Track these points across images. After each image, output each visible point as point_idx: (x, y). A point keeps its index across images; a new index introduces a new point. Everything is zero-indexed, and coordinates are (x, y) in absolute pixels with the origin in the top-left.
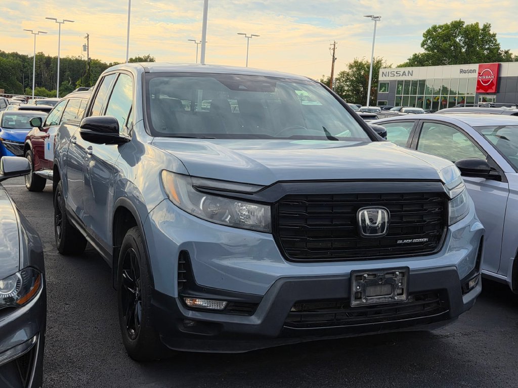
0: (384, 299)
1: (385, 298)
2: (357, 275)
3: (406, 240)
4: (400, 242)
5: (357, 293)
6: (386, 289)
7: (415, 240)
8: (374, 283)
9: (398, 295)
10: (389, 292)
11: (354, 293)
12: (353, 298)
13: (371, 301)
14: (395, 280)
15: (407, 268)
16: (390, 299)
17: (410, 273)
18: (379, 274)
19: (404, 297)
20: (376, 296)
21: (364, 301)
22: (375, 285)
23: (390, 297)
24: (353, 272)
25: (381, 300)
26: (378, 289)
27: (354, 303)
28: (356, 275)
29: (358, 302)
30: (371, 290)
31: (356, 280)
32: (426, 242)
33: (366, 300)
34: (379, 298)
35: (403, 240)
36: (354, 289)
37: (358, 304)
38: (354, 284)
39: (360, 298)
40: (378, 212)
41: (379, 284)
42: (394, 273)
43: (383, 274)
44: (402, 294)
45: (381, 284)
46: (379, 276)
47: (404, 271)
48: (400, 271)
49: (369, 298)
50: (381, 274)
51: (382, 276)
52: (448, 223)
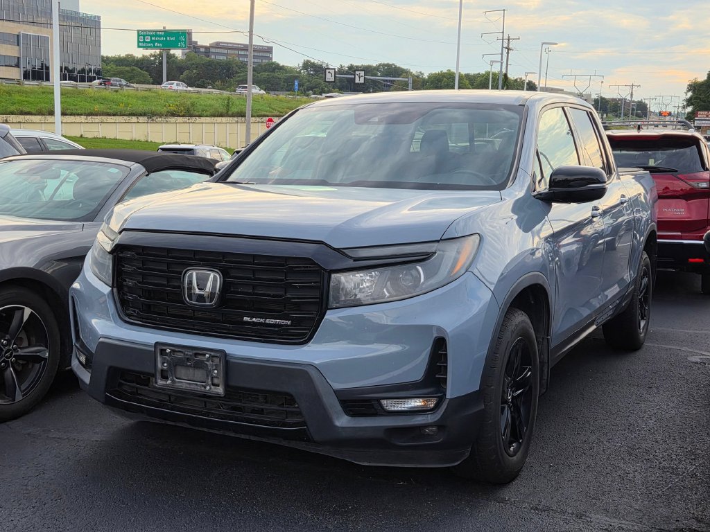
1: (196, 385)
2: (160, 347)
3: (256, 318)
5: (163, 370)
6: (199, 374)
7: (268, 321)
8: (183, 364)
9: (214, 385)
10: (202, 380)
11: (159, 370)
12: (158, 375)
13: (179, 384)
14: (207, 365)
15: (223, 352)
16: (202, 388)
17: (227, 359)
18: (186, 353)
19: (220, 390)
20: (186, 381)
21: (170, 382)
22: (185, 366)
23: (202, 385)
24: (157, 344)
25: (192, 387)
27: (161, 382)
29: (164, 383)
30: (181, 371)
31: (161, 354)
32: (287, 325)
33: (173, 381)
34: (190, 384)
35: (252, 317)
36: (159, 365)
37: (164, 385)
38: (159, 359)
39: (167, 379)
40: (208, 276)
41: (187, 366)
42: (204, 355)
43: (191, 353)
44: (218, 386)
45: (190, 366)
46: (187, 355)
47: (218, 355)
48: (213, 354)
49: (177, 380)
50: (189, 353)
51: (191, 355)
52: (327, 304)
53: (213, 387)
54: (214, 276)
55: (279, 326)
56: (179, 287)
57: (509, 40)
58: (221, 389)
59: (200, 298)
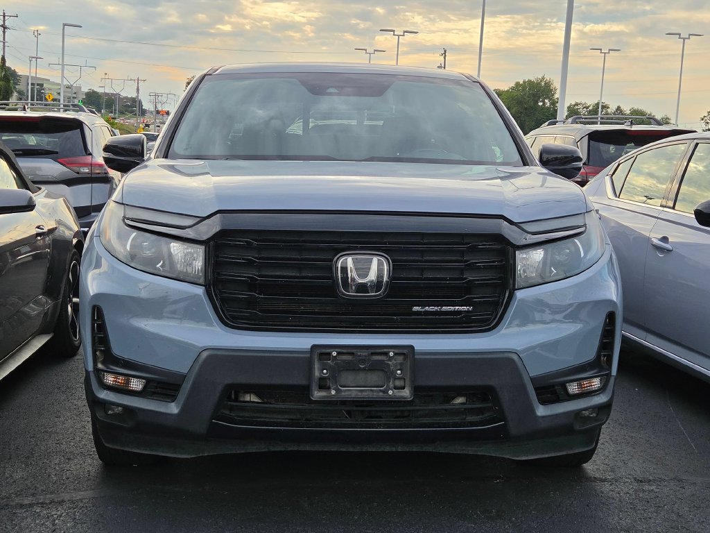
0: (370, 393)
1: (371, 390)
2: (322, 353)
3: (429, 306)
4: (416, 309)
5: (321, 379)
6: (374, 378)
7: (445, 308)
8: (351, 367)
9: (396, 388)
10: (380, 384)
11: (317, 379)
12: (314, 386)
13: (347, 393)
14: (389, 365)
15: (412, 347)
16: (381, 394)
17: (416, 357)
18: (359, 354)
19: (406, 393)
20: (353, 388)
21: (333, 392)
22: (354, 370)
23: (381, 391)
24: (314, 347)
25: (364, 393)
26: (361, 377)
27: (317, 394)
28: (319, 351)
29: (323, 393)
30: (347, 377)
31: (320, 359)
32: (468, 312)
33: (337, 390)
34: (362, 391)
35: (423, 306)
36: (317, 374)
37: (324, 397)
38: (317, 366)
39: (329, 388)
40: (371, 261)
41: (360, 369)
42: (386, 354)
43: (366, 354)
44: (403, 388)
45: (364, 369)
46: (360, 356)
47: (405, 351)
48: (397, 351)
49: (342, 389)
50: (364, 353)
51: (365, 356)
52: (514, 284)
53: (395, 391)
54: (379, 260)
55: (459, 312)
56: (331, 278)
57: (4, 16)
58: (408, 392)
59: (362, 288)
